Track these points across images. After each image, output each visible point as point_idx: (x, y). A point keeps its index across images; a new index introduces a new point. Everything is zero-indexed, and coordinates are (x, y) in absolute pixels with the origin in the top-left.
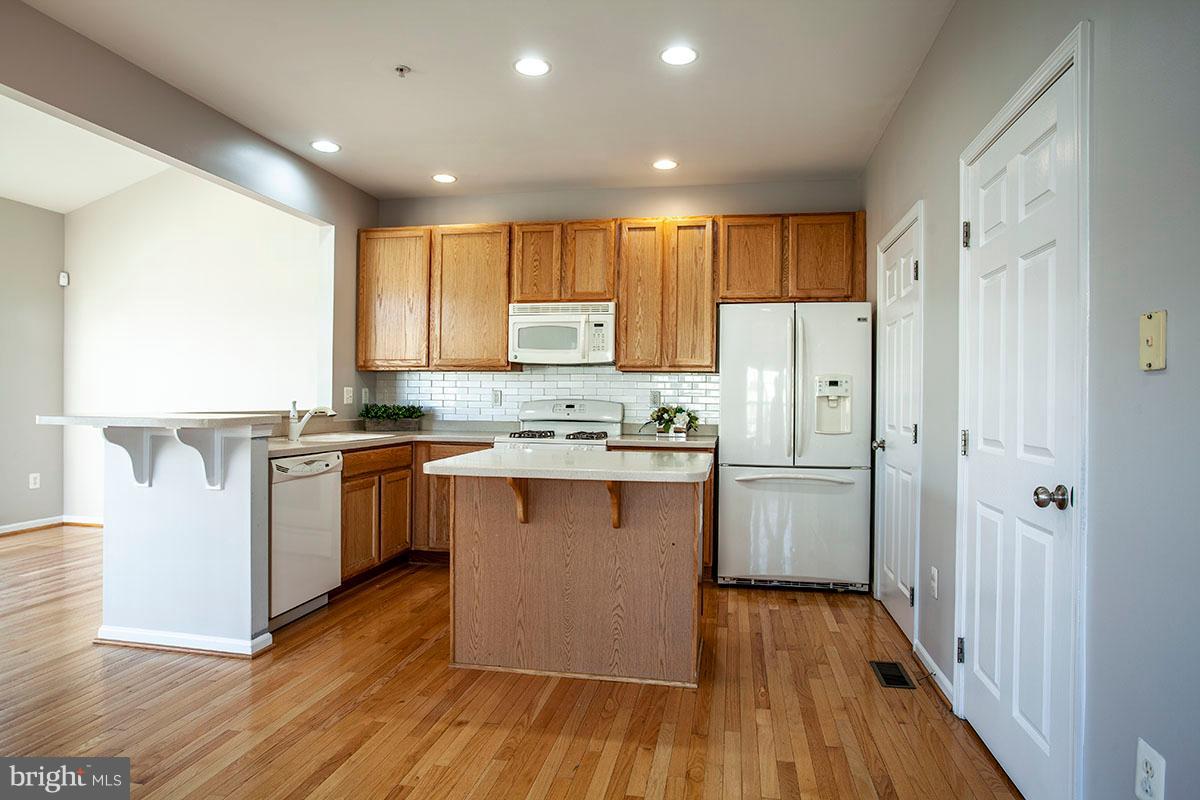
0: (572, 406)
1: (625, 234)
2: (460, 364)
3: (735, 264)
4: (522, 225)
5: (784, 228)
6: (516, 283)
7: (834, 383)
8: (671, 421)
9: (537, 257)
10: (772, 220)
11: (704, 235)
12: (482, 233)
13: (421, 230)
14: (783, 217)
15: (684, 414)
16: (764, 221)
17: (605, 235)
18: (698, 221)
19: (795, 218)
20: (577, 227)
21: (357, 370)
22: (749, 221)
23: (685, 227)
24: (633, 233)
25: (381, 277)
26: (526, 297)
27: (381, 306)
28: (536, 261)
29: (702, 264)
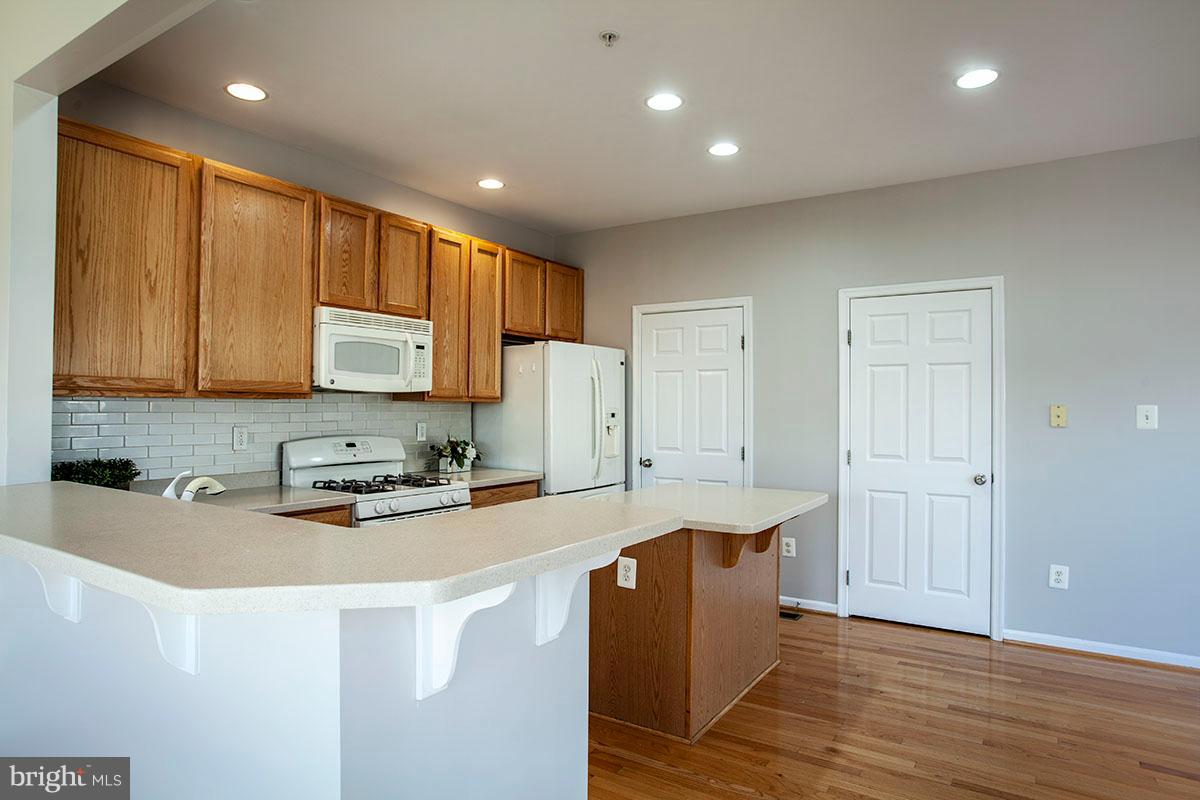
0: (354, 445)
1: (436, 246)
3: (516, 297)
4: (330, 199)
5: (546, 270)
6: (322, 278)
7: (613, 416)
9: (347, 248)
10: (537, 261)
11: (495, 263)
12: (278, 193)
14: (545, 261)
16: (533, 261)
17: (417, 238)
18: (492, 247)
19: (552, 265)
22: (525, 258)
23: (483, 252)
24: (441, 245)
25: (83, 218)
26: (335, 300)
27: (84, 271)
28: (345, 252)
29: (494, 293)
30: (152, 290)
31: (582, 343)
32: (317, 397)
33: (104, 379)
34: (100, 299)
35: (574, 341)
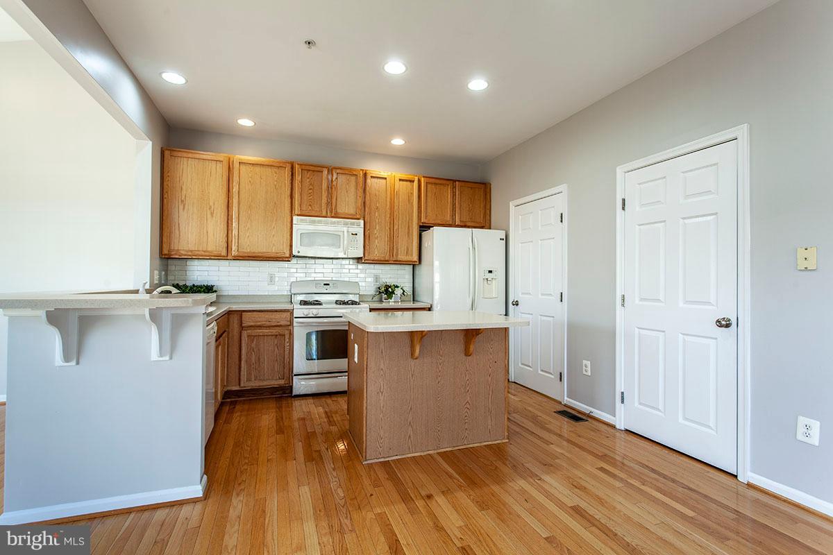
0: (328, 284)
1: (369, 181)
2: (254, 255)
3: (430, 204)
4: (301, 165)
5: (454, 187)
6: (296, 202)
7: (490, 272)
8: (393, 292)
9: (311, 187)
10: (448, 182)
11: (413, 186)
12: (271, 166)
13: (221, 157)
14: (455, 181)
15: (400, 288)
16: (444, 182)
17: (357, 178)
18: (410, 177)
19: (460, 183)
20: (338, 171)
21: (161, 258)
22: (437, 181)
23: (403, 180)
24: (373, 180)
25: (184, 188)
26: (303, 213)
27: (184, 209)
28: (310, 189)
29: (412, 203)
30: (212, 214)
31: (490, 229)
32: (294, 261)
33: (191, 251)
34: (191, 219)
35: (482, 227)
